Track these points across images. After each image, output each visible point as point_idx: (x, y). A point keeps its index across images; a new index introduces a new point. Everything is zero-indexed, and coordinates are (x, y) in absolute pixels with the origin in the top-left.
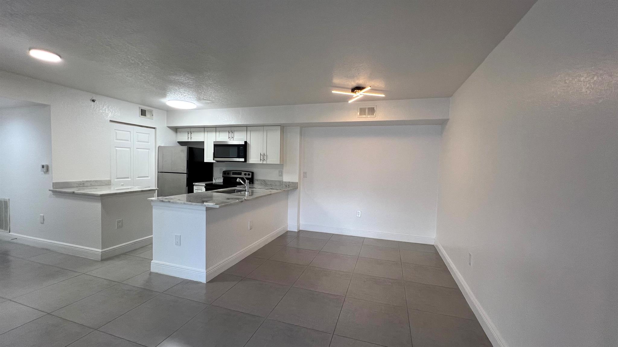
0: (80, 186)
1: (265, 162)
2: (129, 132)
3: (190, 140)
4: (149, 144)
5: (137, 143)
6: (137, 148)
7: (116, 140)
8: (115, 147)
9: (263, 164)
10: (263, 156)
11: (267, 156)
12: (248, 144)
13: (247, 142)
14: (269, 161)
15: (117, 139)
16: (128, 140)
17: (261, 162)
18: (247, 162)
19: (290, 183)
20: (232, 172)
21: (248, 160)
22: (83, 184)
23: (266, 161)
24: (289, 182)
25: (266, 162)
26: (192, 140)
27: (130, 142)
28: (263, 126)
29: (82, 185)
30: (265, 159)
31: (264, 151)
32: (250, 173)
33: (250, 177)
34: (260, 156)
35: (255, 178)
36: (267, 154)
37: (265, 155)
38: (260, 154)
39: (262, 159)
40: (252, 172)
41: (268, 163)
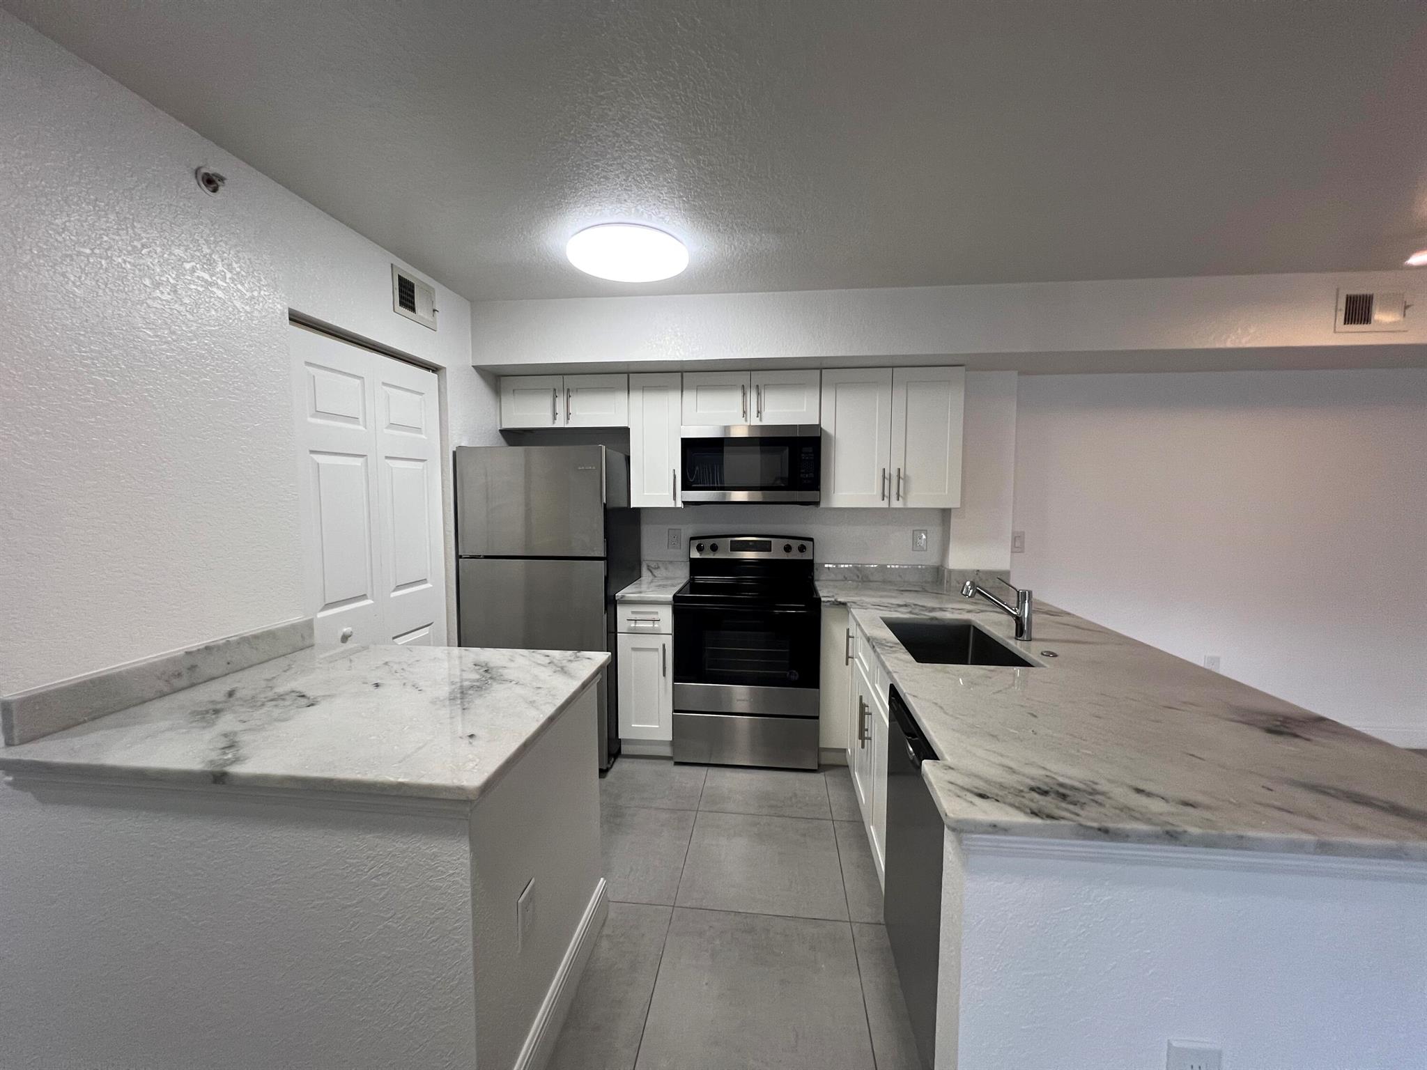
0: (178, 683)
1: (896, 504)
2: (358, 381)
3: (560, 423)
4: (423, 436)
5: (386, 431)
6: (387, 457)
7: (313, 416)
8: (312, 452)
9: (889, 509)
10: (894, 481)
11: (906, 479)
12: (828, 434)
13: (822, 426)
14: (919, 498)
15: (318, 413)
16: (354, 419)
17: (884, 504)
18: (823, 505)
19: (980, 574)
20: (730, 539)
21: (828, 496)
22: (193, 668)
23: (904, 499)
24: (978, 571)
25: (905, 504)
26: (572, 424)
27: (361, 428)
28: (893, 367)
29: (184, 682)
30: (901, 493)
31: (897, 463)
32: (805, 543)
33: (806, 556)
34: (881, 478)
35: (817, 560)
36: (907, 473)
37: (902, 475)
38: (881, 474)
39: (886, 493)
40: (811, 540)
41: (910, 505)
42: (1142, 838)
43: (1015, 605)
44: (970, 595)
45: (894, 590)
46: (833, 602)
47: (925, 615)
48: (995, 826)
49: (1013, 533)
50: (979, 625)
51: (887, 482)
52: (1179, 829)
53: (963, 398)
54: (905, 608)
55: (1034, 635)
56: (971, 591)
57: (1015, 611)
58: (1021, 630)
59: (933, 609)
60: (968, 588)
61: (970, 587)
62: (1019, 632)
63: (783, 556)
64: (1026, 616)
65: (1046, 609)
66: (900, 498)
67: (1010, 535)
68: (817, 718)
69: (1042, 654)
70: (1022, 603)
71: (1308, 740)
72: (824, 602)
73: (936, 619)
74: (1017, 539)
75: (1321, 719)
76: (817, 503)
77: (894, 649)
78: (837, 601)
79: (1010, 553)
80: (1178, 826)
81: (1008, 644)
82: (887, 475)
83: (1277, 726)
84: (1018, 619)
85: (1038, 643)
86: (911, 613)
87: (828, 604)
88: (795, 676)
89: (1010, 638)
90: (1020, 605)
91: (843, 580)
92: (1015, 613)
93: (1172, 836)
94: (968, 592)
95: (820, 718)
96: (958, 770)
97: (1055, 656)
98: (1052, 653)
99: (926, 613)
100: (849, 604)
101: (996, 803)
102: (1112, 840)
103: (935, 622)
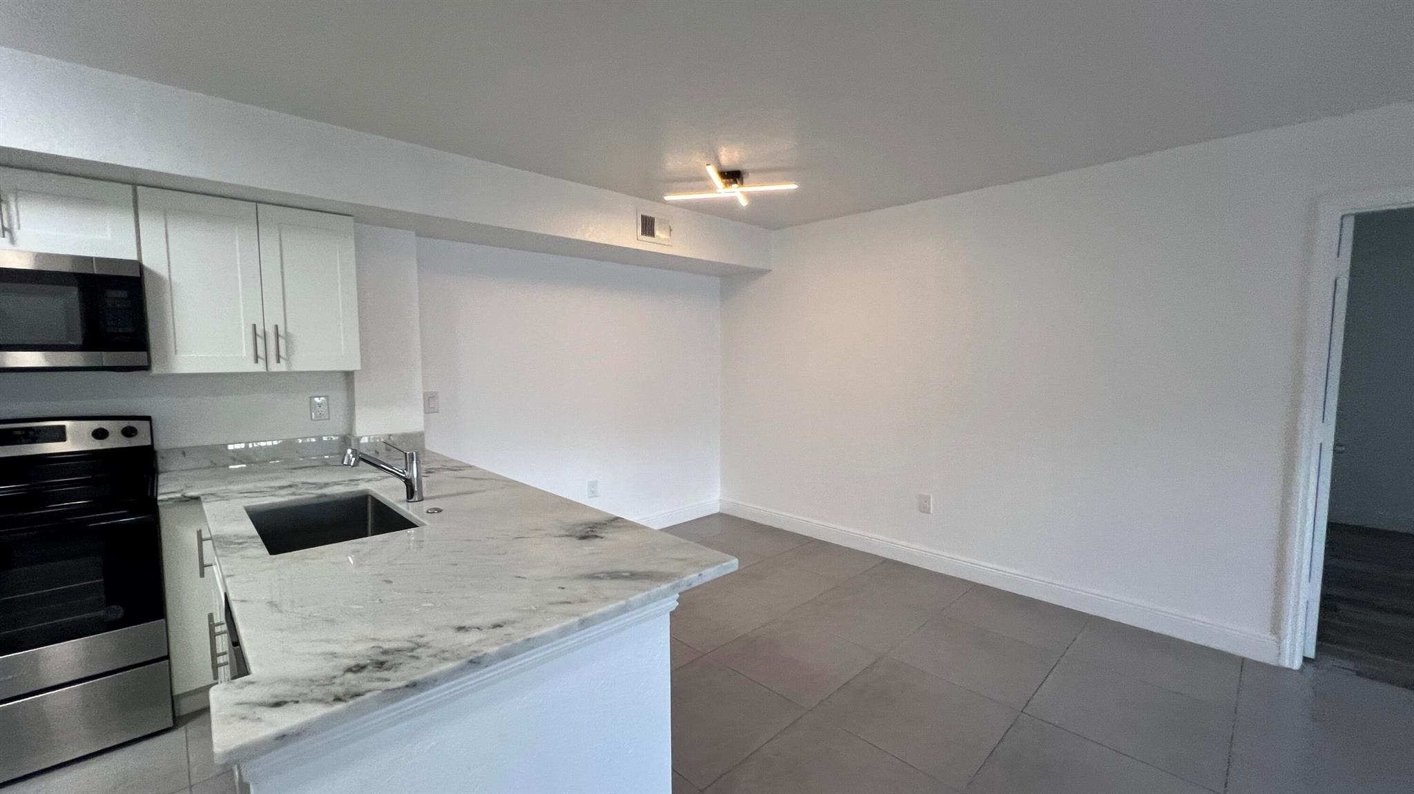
1: (277, 368)
9: (268, 374)
10: (270, 340)
11: (288, 337)
12: (157, 277)
13: (145, 263)
14: (305, 360)
17: (260, 367)
18: (156, 370)
21: (165, 358)
23: (288, 360)
25: (288, 367)
28: (257, 202)
30: (282, 353)
31: (274, 317)
32: (133, 423)
33: (141, 440)
34: (251, 336)
35: (161, 444)
36: (289, 330)
37: (281, 332)
38: (250, 329)
39: (261, 353)
40: (148, 418)
41: (297, 367)
42: (451, 675)
43: (404, 467)
44: (352, 464)
45: (285, 469)
46: (180, 498)
47: (312, 494)
48: (284, 736)
49: (425, 394)
50: (376, 494)
51: (260, 341)
52: (480, 654)
53: (353, 249)
54: (289, 489)
55: (425, 495)
56: (354, 459)
57: (404, 473)
58: (411, 492)
59: (326, 485)
60: (349, 457)
61: (351, 455)
62: (411, 493)
63: (125, 443)
64: (415, 476)
65: (449, 465)
66: (281, 360)
67: (422, 397)
68: (167, 657)
69: (428, 512)
70: (410, 463)
71: (602, 538)
72: (162, 501)
73: (325, 496)
74: (430, 399)
75: (617, 518)
76: (147, 368)
77: (245, 545)
78: (185, 497)
79: (422, 414)
80: (479, 652)
81: (398, 508)
82: (259, 332)
83: (587, 532)
84: (408, 482)
85: (429, 501)
86: (293, 494)
87: (170, 502)
88: (118, 612)
89: (400, 502)
90: (408, 467)
91: (209, 467)
92: (404, 475)
93: (475, 663)
94: (350, 461)
95: (172, 657)
96: (259, 682)
97: (440, 511)
98: (435, 509)
99: (312, 491)
100: (202, 498)
101: (297, 706)
102: (421, 691)
103: (322, 500)
